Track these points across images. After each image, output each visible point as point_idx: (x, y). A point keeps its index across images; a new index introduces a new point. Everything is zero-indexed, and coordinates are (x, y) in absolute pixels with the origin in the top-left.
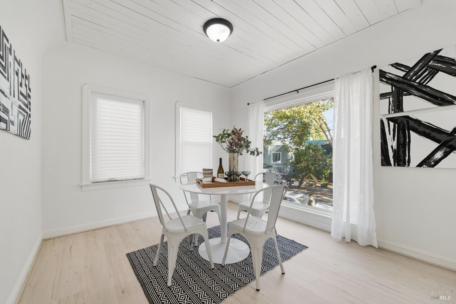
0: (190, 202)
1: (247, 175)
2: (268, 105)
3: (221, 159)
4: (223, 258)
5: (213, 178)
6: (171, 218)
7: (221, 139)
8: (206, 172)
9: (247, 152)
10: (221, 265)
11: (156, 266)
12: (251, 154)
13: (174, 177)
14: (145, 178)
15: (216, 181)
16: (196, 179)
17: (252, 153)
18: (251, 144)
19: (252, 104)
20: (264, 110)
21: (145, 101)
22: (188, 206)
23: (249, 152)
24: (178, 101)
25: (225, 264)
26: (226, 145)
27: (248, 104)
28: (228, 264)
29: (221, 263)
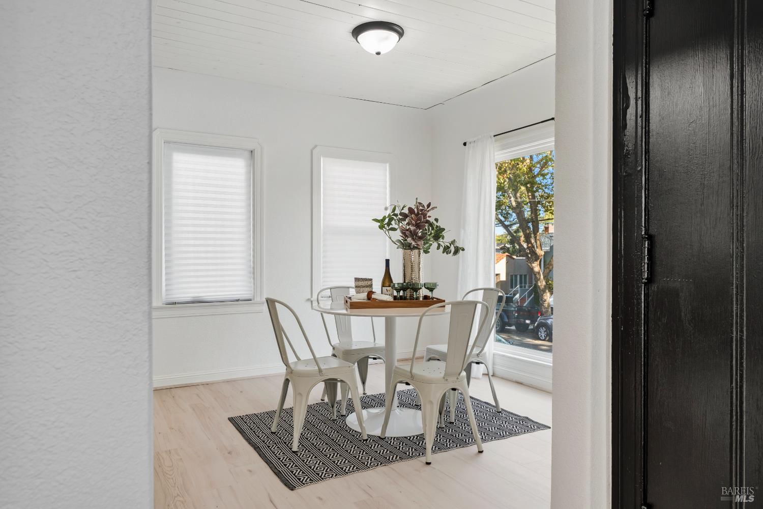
0: (335, 341)
1: (431, 290)
2: (503, 147)
3: (387, 261)
4: (383, 425)
5: (370, 294)
6: (299, 358)
7: (389, 224)
8: (360, 283)
9: (438, 248)
10: (379, 437)
11: (275, 433)
12: (443, 253)
13: (308, 300)
14: (254, 300)
15: (373, 299)
16: (344, 298)
17: (446, 250)
18: (444, 233)
19: (472, 145)
20: (496, 157)
21: (254, 150)
22: (332, 348)
23: (441, 249)
24: (316, 146)
25: (386, 436)
26: (397, 235)
27: (465, 144)
28: (392, 438)
29: (379, 435)
